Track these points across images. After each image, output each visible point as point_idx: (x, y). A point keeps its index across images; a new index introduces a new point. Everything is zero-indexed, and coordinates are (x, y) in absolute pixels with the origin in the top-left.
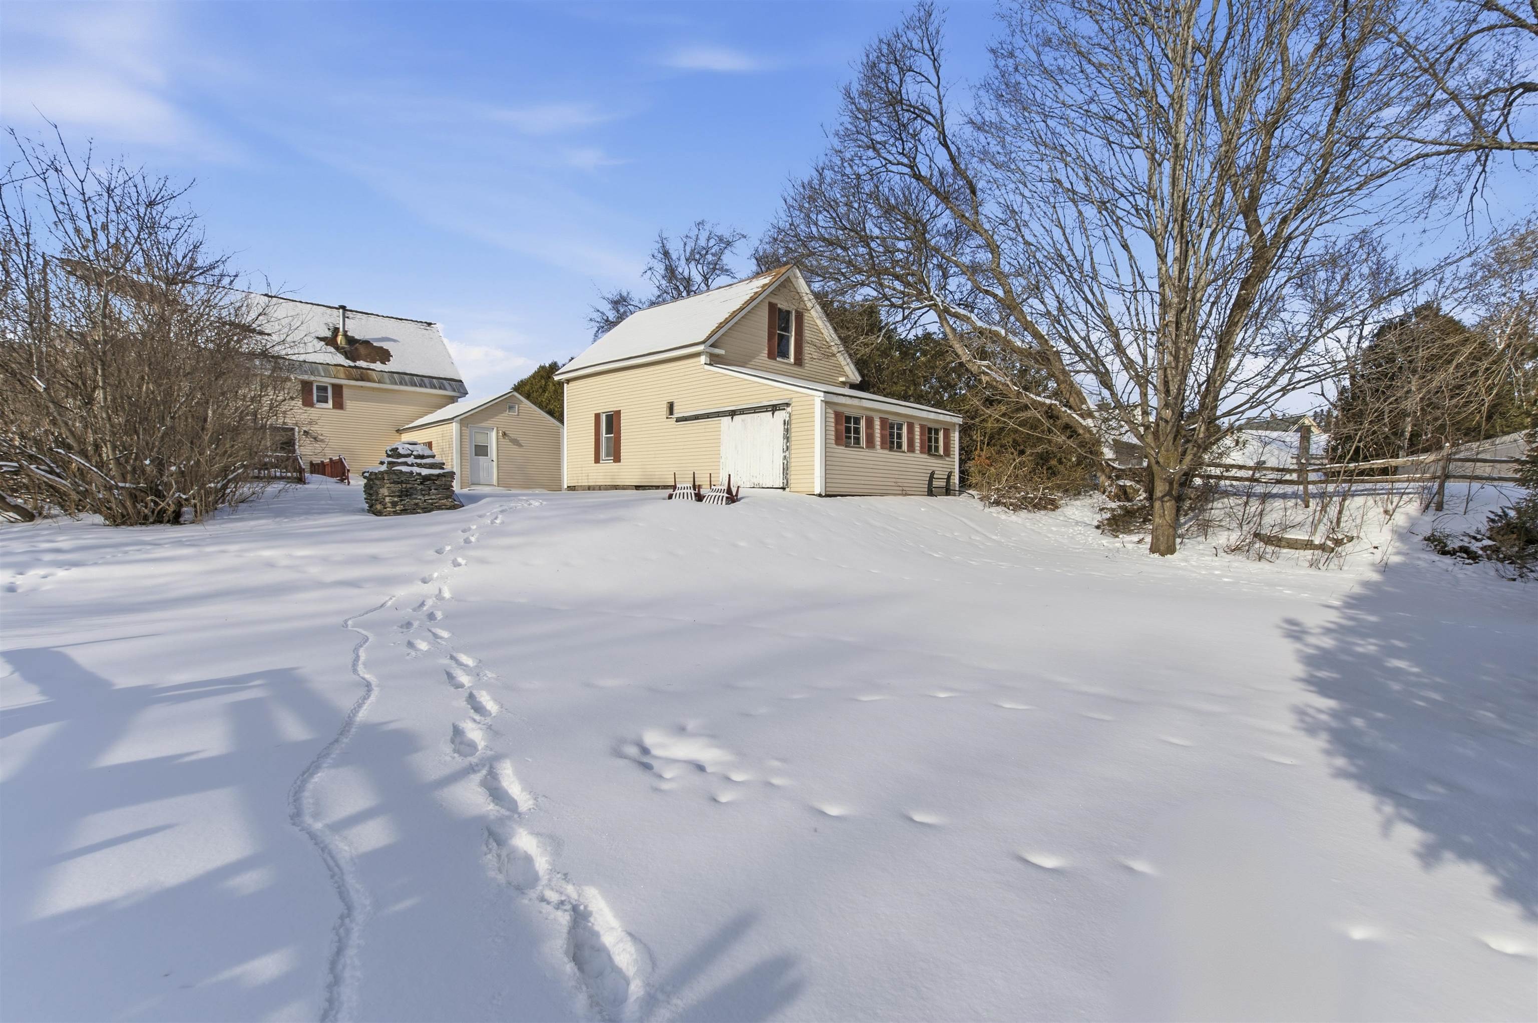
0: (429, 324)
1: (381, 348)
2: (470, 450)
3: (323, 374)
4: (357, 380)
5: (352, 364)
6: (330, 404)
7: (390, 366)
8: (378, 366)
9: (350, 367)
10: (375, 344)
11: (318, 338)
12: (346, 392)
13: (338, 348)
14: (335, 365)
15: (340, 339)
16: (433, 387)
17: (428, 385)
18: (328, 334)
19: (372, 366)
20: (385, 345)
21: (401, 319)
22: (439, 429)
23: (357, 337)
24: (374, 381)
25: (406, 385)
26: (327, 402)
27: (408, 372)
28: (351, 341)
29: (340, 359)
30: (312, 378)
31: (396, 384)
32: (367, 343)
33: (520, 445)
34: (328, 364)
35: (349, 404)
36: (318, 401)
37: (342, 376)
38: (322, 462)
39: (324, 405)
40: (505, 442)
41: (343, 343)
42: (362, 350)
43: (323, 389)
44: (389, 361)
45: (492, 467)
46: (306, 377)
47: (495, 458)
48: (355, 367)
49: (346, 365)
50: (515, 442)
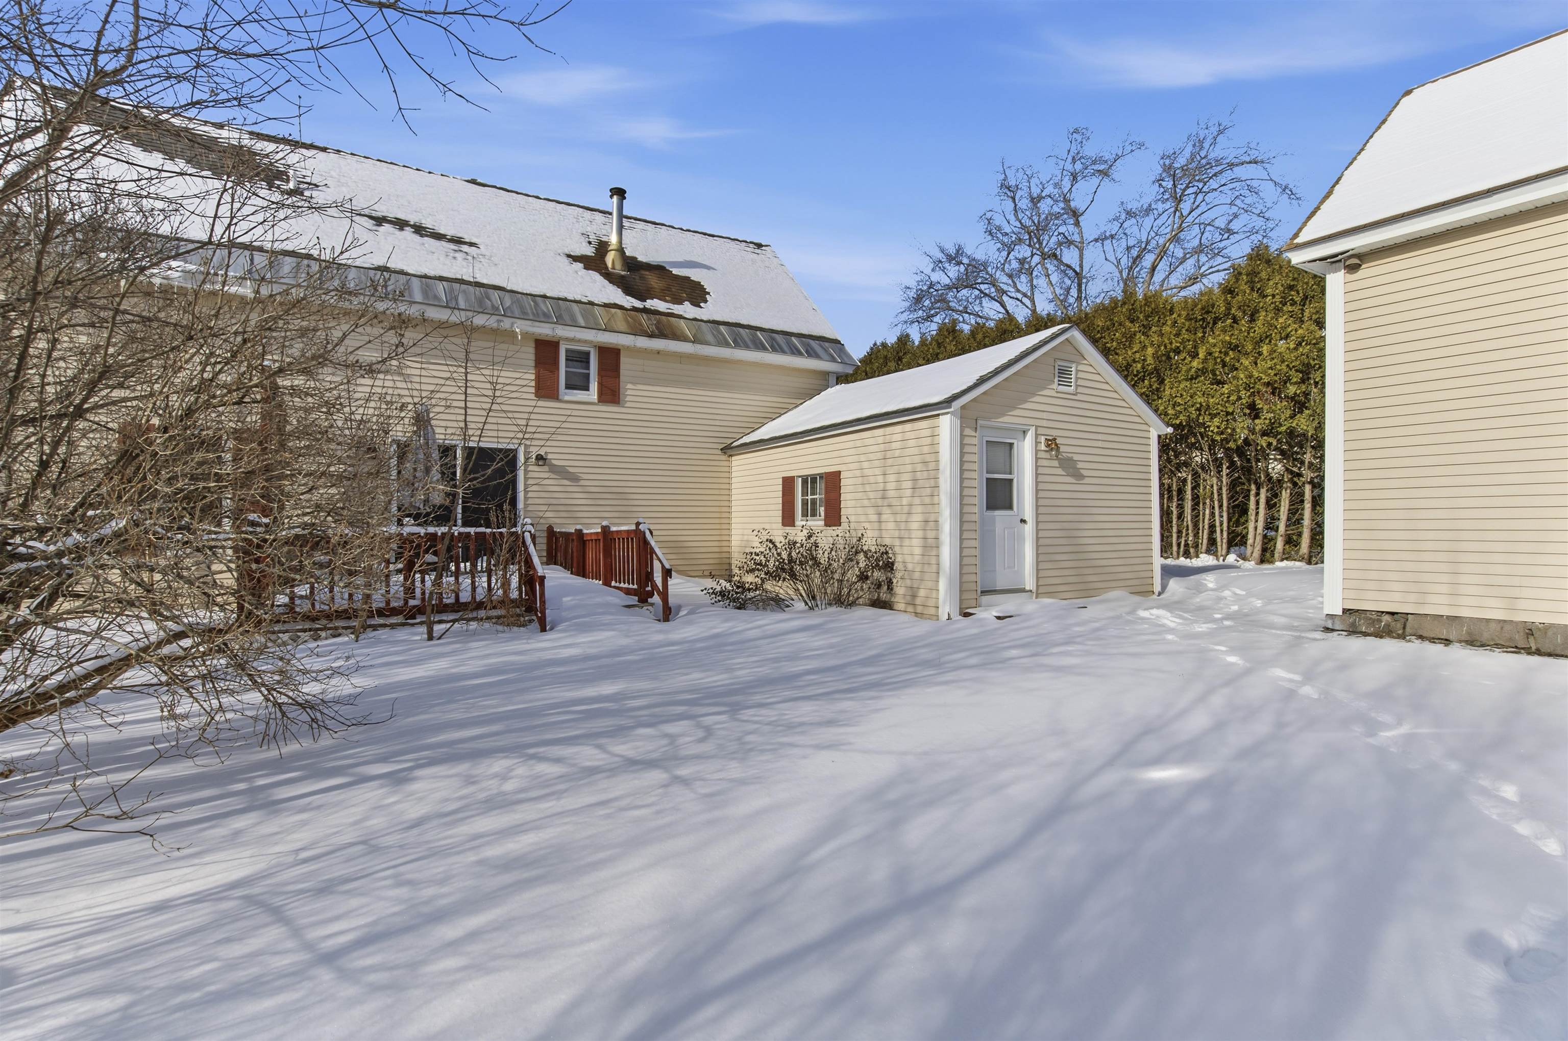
0: (759, 246)
1: (687, 279)
2: (978, 494)
3: (581, 322)
4: (651, 336)
5: (638, 304)
6: (593, 393)
7: (707, 312)
8: (687, 309)
9: (635, 309)
10: (675, 271)
11: (569, 256)
12: (626, 363)
13: (609, 276)
14: (606, 305)
15: (611, 258)
16: (796, 352)
17: (785, 348)
18: (589, 251)
19: (677, 309)
20: (694, 275)
21: (713, 236)
22: (874, 438)
23: (641, 258)
24: (685, 339)
25: (747, 347)
26: (586, 388)
27: (744, 322)
28: (632, 264)
29: (616, 295)
30: (562, 332)
31: (727, 345)
32: (660, 269)
33: (1078, 475)
34: (591, 303)
35: (630, 390)
36: (568, 387)
37: (621, 325)
38: (579, 533)
39: (580, 395)
40: (1051, 465)
41: (618, 266)
42: (654, 281)
43: (580, 358)
44: (706, 301)
45: (1022, 539)
46: (545, 330)
47: (1029, 513)
48: (645, 310)
49: (627, 305)
50: (1070, 467)
